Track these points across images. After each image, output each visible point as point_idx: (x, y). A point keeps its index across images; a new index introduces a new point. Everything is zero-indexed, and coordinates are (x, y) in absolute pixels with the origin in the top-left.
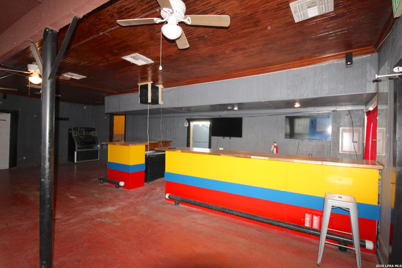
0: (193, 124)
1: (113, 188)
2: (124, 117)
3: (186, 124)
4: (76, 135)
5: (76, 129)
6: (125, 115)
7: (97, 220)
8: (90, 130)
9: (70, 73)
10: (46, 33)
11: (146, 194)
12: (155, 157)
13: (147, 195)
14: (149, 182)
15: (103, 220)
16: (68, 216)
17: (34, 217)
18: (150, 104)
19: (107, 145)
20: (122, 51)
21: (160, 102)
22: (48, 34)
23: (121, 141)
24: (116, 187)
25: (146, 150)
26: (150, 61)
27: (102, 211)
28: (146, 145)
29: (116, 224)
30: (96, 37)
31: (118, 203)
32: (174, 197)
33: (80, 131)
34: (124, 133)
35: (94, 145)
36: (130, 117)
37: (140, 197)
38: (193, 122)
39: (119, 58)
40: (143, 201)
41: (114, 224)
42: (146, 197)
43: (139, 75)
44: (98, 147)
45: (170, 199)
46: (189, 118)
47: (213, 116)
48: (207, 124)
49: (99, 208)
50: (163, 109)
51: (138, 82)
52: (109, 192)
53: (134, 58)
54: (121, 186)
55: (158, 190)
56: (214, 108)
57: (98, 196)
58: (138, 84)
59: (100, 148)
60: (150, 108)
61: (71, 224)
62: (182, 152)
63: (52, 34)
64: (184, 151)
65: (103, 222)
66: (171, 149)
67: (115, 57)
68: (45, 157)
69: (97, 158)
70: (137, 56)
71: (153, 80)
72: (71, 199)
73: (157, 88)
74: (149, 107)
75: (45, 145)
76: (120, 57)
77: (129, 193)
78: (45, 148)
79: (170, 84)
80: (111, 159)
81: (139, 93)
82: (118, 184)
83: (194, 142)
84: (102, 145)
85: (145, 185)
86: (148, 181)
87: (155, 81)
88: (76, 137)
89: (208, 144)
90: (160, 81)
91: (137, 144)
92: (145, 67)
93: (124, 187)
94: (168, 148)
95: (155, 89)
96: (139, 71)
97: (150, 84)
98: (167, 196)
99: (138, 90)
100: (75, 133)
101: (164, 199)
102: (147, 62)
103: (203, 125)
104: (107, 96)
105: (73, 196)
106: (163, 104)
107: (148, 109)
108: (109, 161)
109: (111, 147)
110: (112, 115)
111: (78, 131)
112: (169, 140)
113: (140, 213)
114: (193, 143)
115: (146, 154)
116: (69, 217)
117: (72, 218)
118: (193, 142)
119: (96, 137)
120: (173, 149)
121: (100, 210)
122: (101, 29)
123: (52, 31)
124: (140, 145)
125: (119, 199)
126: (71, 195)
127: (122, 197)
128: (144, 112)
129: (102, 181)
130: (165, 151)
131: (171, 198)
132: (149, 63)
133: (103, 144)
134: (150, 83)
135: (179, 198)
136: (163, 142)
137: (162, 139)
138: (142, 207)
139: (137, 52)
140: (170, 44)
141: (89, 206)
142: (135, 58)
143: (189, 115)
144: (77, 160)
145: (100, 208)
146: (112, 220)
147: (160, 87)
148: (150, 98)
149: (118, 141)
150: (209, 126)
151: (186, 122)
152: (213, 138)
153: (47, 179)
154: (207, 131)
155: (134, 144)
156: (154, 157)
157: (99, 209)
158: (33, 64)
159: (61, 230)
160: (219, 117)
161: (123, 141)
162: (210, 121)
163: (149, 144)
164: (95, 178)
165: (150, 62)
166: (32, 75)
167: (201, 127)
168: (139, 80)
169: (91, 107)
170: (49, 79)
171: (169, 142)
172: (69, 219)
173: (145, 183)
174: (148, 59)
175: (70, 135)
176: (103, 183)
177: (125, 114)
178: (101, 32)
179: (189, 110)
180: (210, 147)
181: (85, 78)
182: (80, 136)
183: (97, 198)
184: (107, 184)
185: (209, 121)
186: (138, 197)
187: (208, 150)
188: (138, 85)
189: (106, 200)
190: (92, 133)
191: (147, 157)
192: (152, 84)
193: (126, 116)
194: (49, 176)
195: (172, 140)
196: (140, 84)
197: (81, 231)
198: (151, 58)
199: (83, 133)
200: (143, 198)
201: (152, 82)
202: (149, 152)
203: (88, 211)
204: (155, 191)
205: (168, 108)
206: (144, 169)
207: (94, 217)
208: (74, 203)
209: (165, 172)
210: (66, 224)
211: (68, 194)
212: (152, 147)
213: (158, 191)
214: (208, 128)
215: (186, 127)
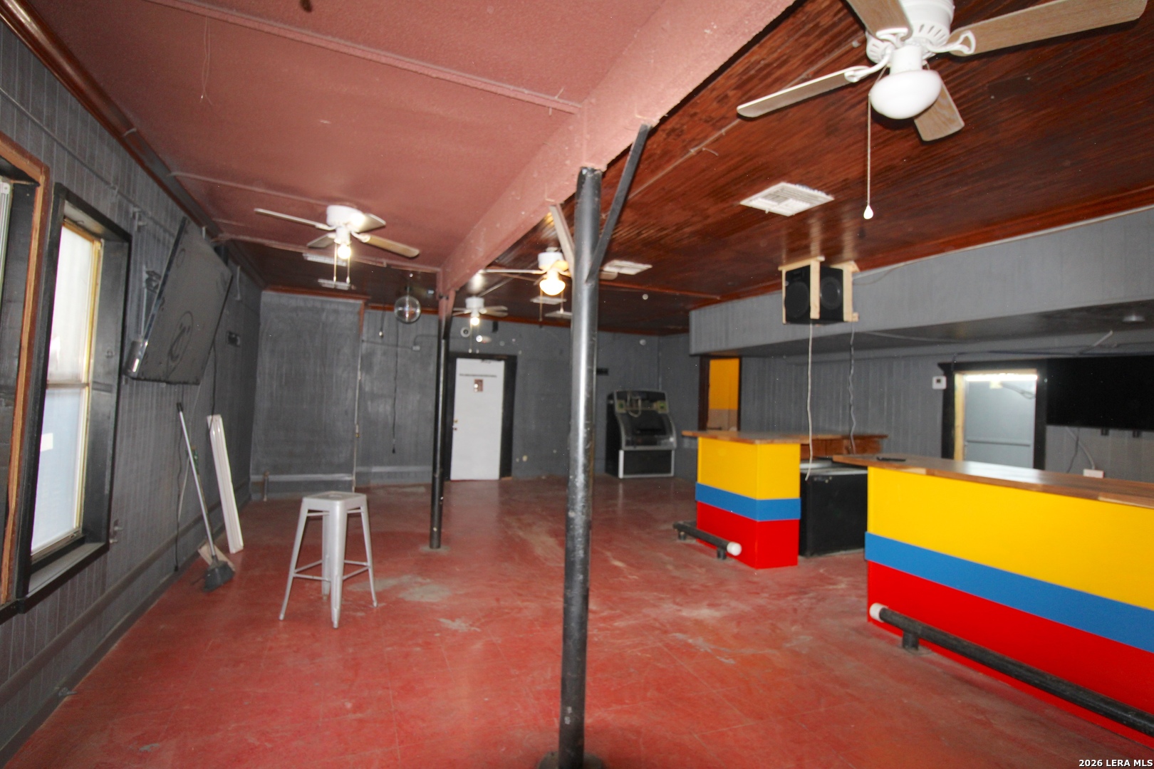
0: (963, 381)
1: (710, 555)
2: (735, 362)
3: (939, 381)
4: (623, 411)
5: (622, 396)
6: (740, 357)
7: (674, 634)
8: (652, 397)
9: (617, 262)
10: (581, 178)
11: (802, 591)
12: (830, 481)
13: (807, 596)
14: (812, 554)
15: (690, 641)
16: (611, 608)
17: (545, 594)
18: (815, 322)
19: (695, 438)
20: (742, 184)
21: (849, 314)
22: (585, 179)
23: (728, 429)
24: (719, 556)
25: (804, 459)
26: (822, 198)
27: (686, 613)
28: (803, 445)
29: (723, 660)
30: (681, 163)
31: (724, 601)
32: (898, 618)
33: (631, 400)
34: (735, 407)
35: (661, 436)
36: (752, 363)
37: (786, 595)
38: (964, 374)
39: (732, 206)
40: (795, 610)
41: (718, 657)
42: (804, 600)
43: (784, 242)
44: (671, 443)
45: (886, 623)
46: (949, 360)
47: (1051, 351)
48: (1028, 380)
49: (677, 604)
50: (857, 334)
51: (781, 264)
52: (701, 566)
53: (775, 197)
54: (731, 556)
55: (843, 586)
56: (1055, 322)
57: (676, 573)
58: (780, 269)
59: (675, 445)
60: (816, 336)
61: (618, 632)
62: (930, 473)
63: (593, 178)
64: (936, 473)
65: (690, 646)
66: (886, 462)
67: (721, 206)
68: (576, 461)
69: (668, 471)
70: (783, 189)
71: (824, 251)
72: (616, 567)
73: (839, 274)
74: (811, 332)
75: (577, 434)
76: (736, 203)
77: (755, 579)
78: (576, 440)
79: (880, 256)
80: (705, 476)
81: (781, 293)
82: (725, 548)
83: (968, 441)
84: (680, 438)
85: (799, 563)
86: (808, 553)
87: (832, 252)
88: (622, 414)
89: (1029, 453)
90: (848, 252)
91: (776, 441)
92: (803, 217)
93: (739, 558)
94: (878, 459)
95: (831, 277)
96: (784, 232)
97: (815, 264)
98: (875, 610)
99: (779, 286)
100: (621, 406)
101: (865, 619)
102: (811, 203)
103: (1004, 385)
104: (695, 308)
105: (620, 560)
106: (856, 319)
107: (808, 340)
108: (700, 480)
109: (705, 446)
110: (705, 359)
111: (626, 400)
112: (877, 432)
113: (788, 645)
114: (965, 446)
115: (804, 472)
116: (613, 612)
117: (619, 616)
118: (966, 443)
119: (665, 415)
120: (897, 464)
121: (680, 610)
122: (693, 140)
123: (593, 170)
124: (785, 443)
125: (727, 591)
126: (615, 558)
127: (733, 586)
128: (797, 348)
129: (682, 533)
130: (865, 468)
131: (889, 620)
132: (817, 203)
133: (683, 436)
134: (817, 261)
135: (919, 626)
136: (856, 437)
137: (855, 429)
138: (794, 629)
139: (784, 180)
140: (888, 133)
141: (655, 594)
142: (778, 196)
143: (949, 352)
144: (625, 472)
145: (681, 605)
146: (713, 647)
147: (849, 269)
148: (816, 307)
149: (720, 429)
150: (1033, 389)
151: (938, 375)
152: (1052, 431)
153: (580, 514)
154: (1028, 407)
155: (769, 441)
156: (827, 481)
157: (679, 608)
158: (549, 251)
159: (596, 639)
160: (1081, 353)
161: (734, 429)
162: (1039, 371)
163: (813, 440)
164: (665, 522)
165: (820, 199)
166: (545, 276)
167: (995, 390)
168: (784, 256)
169: (655, 339)
170: (587, 281)
171: (876, 439)
172: (611, 618)
173: (800, 558)
174: (816, 193)
175: (611, 408)
176: (685, 538)
177: (740, 355)
178: (692, 148)
179: (947, 333)
180: (1039, 463)
181: (649, 270)
182: (632, 411)
183: (674, 578)
184: (694, 542)
185: (1034, 370)
186: (779, 596)
187: (1029, 475)
188: (781, 272)
189: (694, 587)
190: (657, 406)
191: (806, 479)
192: (822, 263)
193: (744, 359)
194: (584, 506)
195: (884, 432)
196: (784, 269)
197: (639, 654)
198: (823, 187)
199: (637, 406)
200: (795, 600)
201: (822, 259)
202: (811, 467)
203: (654, 606)
204: (831, 587)
205: (875, 331)
206: (796, 516)
207: (668, 626)
208: (621, 579)
209: (867, 533)
210: (608, 629)
211: (609, 554)
212: (822, 450)
213: (842, 589)
214: (1029, 393)
215: (937, 391)
